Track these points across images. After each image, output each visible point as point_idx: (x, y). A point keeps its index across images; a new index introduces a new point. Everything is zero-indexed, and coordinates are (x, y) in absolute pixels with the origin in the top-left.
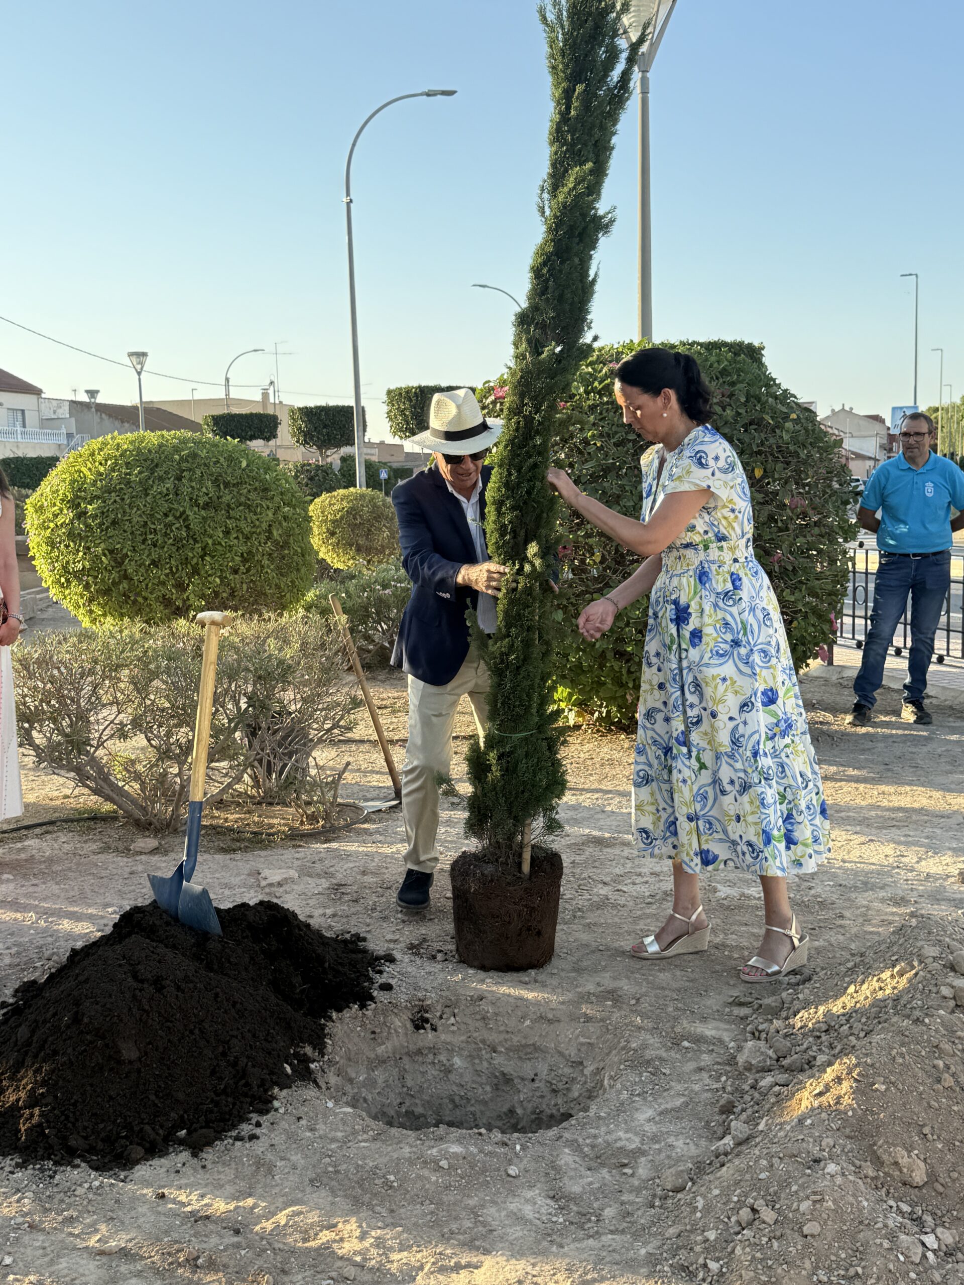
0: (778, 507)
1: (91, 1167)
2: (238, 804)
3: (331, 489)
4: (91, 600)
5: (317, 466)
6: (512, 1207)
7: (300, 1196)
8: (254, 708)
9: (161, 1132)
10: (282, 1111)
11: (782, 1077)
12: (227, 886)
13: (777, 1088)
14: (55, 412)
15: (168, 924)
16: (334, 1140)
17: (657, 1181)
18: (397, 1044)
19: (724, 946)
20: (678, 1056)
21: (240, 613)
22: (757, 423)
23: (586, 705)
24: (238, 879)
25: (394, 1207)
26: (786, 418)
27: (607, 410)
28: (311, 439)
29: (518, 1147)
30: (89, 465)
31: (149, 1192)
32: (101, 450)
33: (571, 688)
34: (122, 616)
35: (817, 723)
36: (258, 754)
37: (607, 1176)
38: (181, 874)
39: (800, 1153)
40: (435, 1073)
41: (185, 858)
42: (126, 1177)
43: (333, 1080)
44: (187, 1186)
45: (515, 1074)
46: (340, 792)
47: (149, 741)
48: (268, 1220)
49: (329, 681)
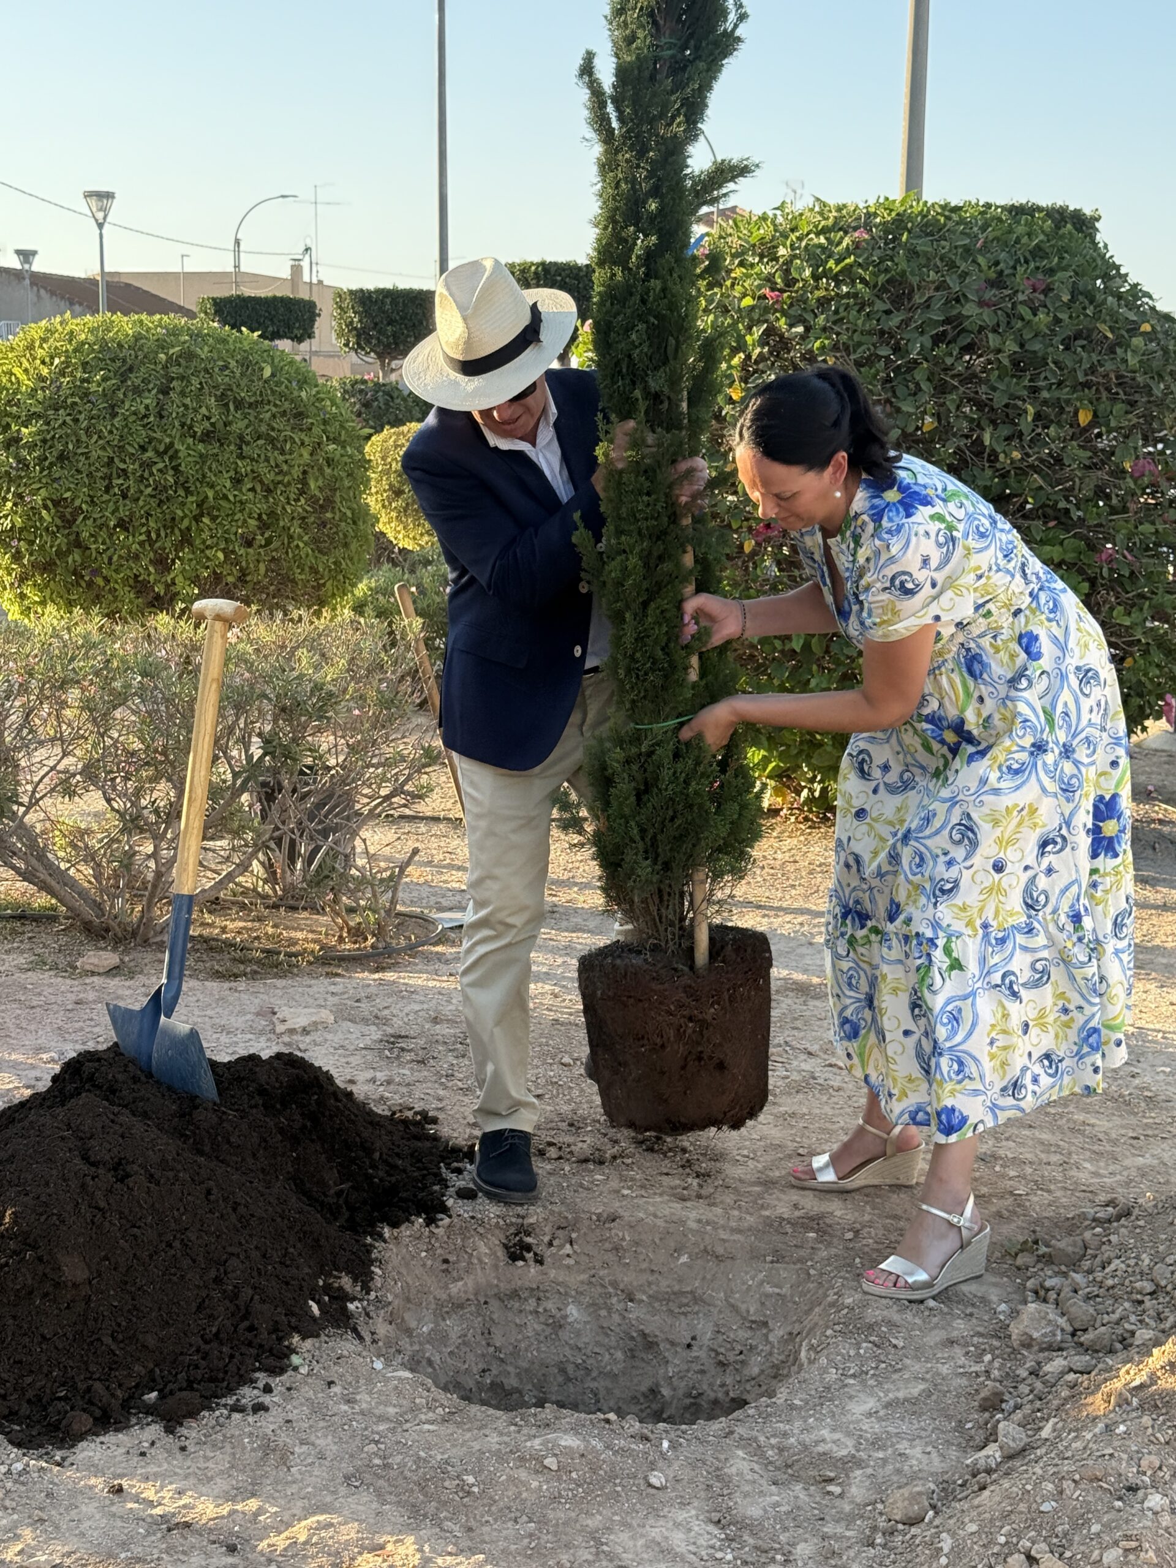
0: (1111, 473)
1: (11, 1442)
2: (243, 906)
3: (397, 422)
4: (22, 579)
5: (377, 384)
6: (655, 1533)
7: (328, 1499)
8: (273, 758)
9: (119, 1393)
10: (304, 1370)
11: (1081, 1360)
12: (223, 1029)
13: (1071, 1377)
15: (135, 1080)
16: (382, 1418)
17: (880, 1506)
18: (482, 1280)
19: (995, 1157)
20: (917, 1321)
21: (254, 608)
22: (1084, 336)
23: (789, 777)
24: (241, 1019)
25: (472, 1523)
26: (1134, 330)
27: (847, 307)
28: (368, 342)
29: (666, 1444)
30: (26, 364)
31: (98, 1483)
32: (44, 340)
33: (769, 750)
34: (70, 605)
35: (1153, 821)
36: (277, 828)
37: (802, 1495)
38: (159, 1005)
39: (1107, 1475)
40: (537, 1327)
41: (164, 981)
42: (64, 1459)
43: (383, 1329)
44: (156, 1476)
45: (662, 1336)
46: (400, 895)
47: (109, 801)
48: (280, 1533)
49: (391, 719)
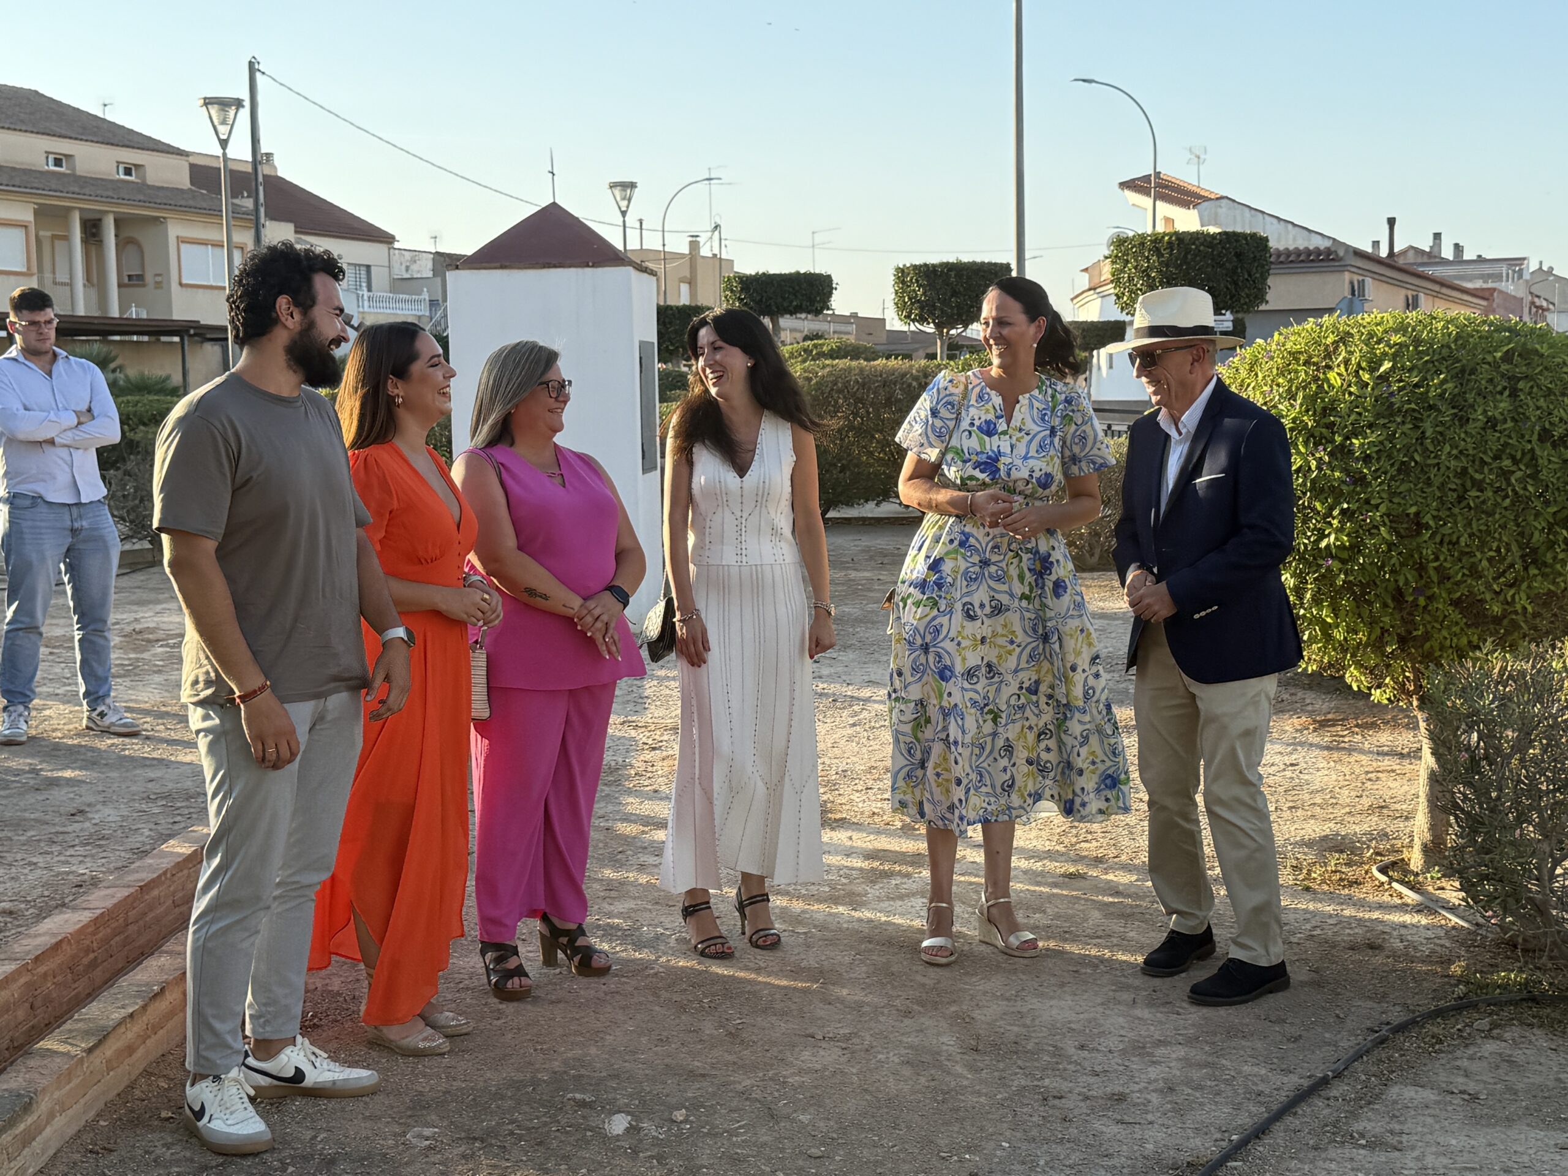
14: (407, 269)
